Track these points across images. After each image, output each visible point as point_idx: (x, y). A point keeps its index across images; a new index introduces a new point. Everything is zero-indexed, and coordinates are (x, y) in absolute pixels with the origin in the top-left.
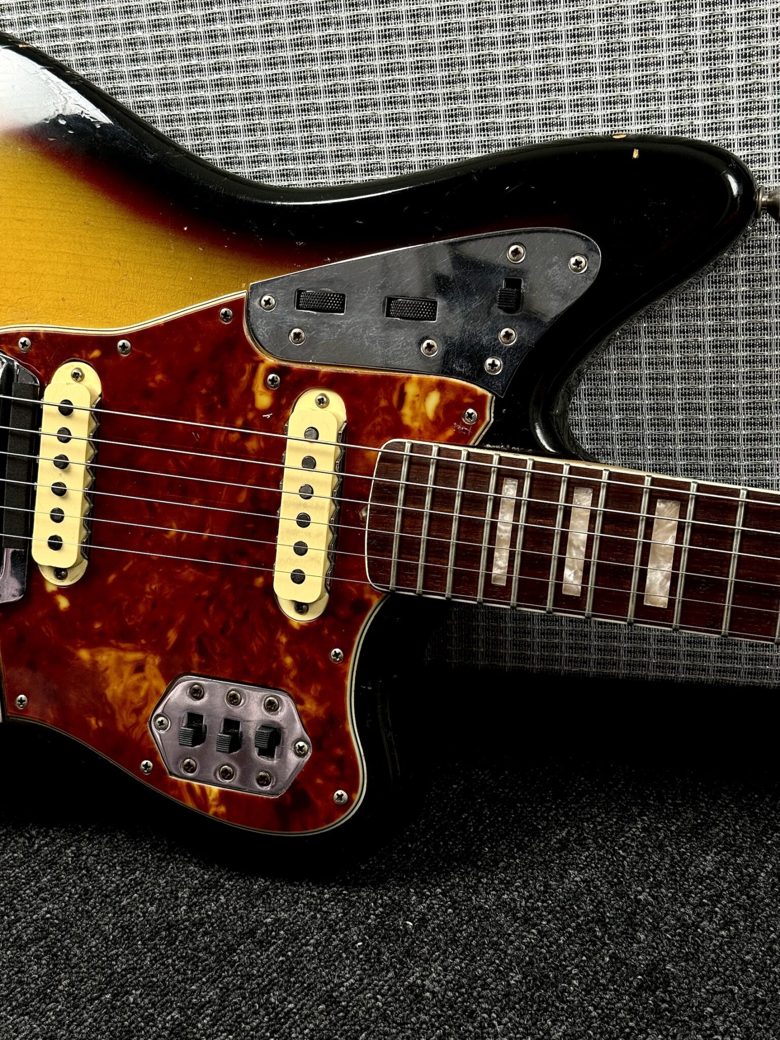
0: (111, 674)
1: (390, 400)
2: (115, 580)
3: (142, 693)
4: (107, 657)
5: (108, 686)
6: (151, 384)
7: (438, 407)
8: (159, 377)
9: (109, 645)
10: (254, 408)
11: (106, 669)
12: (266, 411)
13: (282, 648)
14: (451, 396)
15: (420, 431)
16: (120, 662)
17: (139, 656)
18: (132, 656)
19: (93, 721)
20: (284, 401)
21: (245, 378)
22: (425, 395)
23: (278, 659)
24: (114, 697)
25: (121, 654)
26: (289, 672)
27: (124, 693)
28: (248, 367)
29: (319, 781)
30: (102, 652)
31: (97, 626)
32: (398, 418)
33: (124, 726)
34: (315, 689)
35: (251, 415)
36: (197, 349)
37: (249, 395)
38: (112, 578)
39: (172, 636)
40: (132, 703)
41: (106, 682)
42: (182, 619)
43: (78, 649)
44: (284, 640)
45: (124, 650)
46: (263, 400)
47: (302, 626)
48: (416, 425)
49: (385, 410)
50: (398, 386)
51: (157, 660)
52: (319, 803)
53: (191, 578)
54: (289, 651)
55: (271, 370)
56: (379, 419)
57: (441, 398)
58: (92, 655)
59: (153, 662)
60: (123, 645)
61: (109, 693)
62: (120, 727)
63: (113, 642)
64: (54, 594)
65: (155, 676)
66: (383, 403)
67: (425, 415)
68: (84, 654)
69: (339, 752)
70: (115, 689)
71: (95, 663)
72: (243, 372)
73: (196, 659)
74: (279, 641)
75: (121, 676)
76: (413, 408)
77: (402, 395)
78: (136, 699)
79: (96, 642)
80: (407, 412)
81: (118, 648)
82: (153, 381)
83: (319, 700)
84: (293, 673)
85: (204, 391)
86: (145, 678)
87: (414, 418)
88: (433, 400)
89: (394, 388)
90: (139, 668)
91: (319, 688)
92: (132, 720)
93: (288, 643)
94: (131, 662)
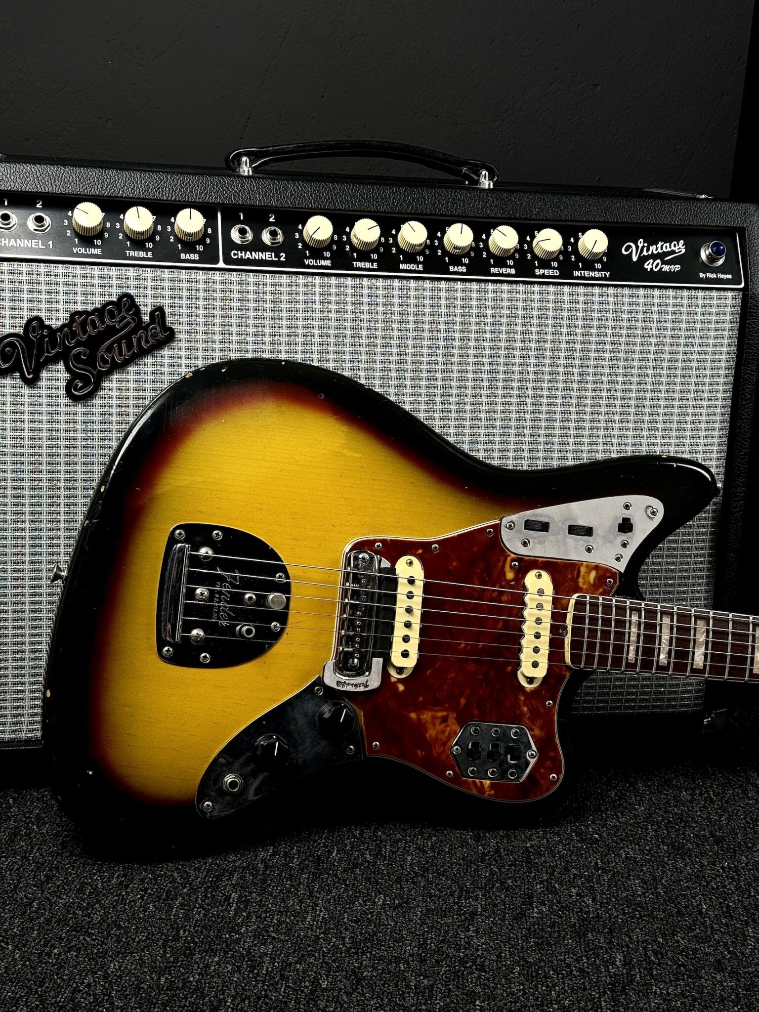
0: (429, 726)
1: (573, 575)
2: (430, 673)
3: (447, 734)
4: (426, 716)
5: (427, 731)
6: (451, 568)
7: (595, 578)
8: (455, 564)
9: (429, 709)
10: (505, 579)
11: (426, 722)
12: (512, 581)
13: (521, 703)
14: (601, 573)
15: (587, 590)
16: (434, 718)
17: (445, 713)
18: (440, 714)
19: (419, 752)
20: (520, 576)
21: (500, 564)
22: (589, 573)
23: (519, 708)
24: (430, 737)
25: (435, 713)
26: (526, 715)
27: (437, 735)
28: (502, 559)
29: (542, 771)
30: (423, 713)
31: (421, 699)
32: (577, 583)
33: (437, 753)
34: (539, 722)
35: (504, 583)
36: (475, 549)
37: (503, 573)
38: (429, 672)
39: (463, 701)
40: (441, 740)
41: (426, 730)
42: (468, 691)
43: (410, 712)
44: (522, 698)
45: (436, 711)
46: (510, 575)
47: (531, 691)
48: (585, 587)
49: (570, 579)
50: (577, 568)
51: (455, 716)
52: (543, 782)
53: (473, 670)
54: (525, 704)
55: (513, 560)
56: (568, 584)
57: (597, 574)
58: (418, 715)
59: (452, 717)
60: (435, 708)
61: (428, 735)
62: (435, 754)
63: (430, 707)
64: (395, 683)
65: (454, 724)
66: (570, 576)
67: (589, 582)
68: (413, 715)
69: (552, 754)
70: (431, 733)
71: (419, 719)
72: (499, 561)
73: (476, 712)
74: (520, 699)
75: (435, 725)
76: (584, 578)
77: (579, 572)
78: (443, 737)
79: (420, 708)
80: (581, 580)
81: (432, 710)
82: (452, 566)
83: (541, 728)
84: (528, 716)
85: (479, 571)
86: (448, 726)
87: (584, 583)
88: (593, 574)
89: (575, 570)
90: (445, 720)
91: (541, 722)
92: (442, 749)
93: (525, 700)
94: (440, 718)
